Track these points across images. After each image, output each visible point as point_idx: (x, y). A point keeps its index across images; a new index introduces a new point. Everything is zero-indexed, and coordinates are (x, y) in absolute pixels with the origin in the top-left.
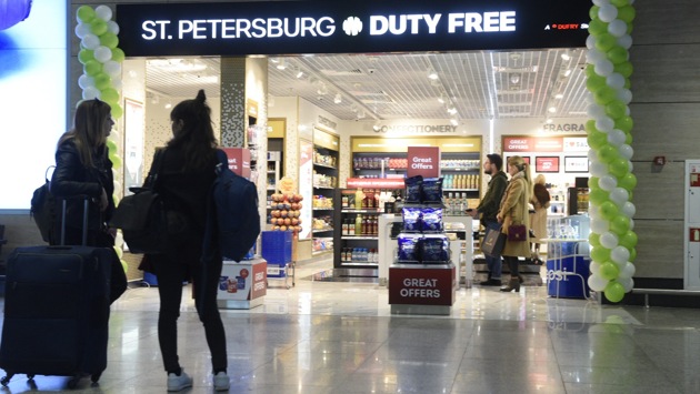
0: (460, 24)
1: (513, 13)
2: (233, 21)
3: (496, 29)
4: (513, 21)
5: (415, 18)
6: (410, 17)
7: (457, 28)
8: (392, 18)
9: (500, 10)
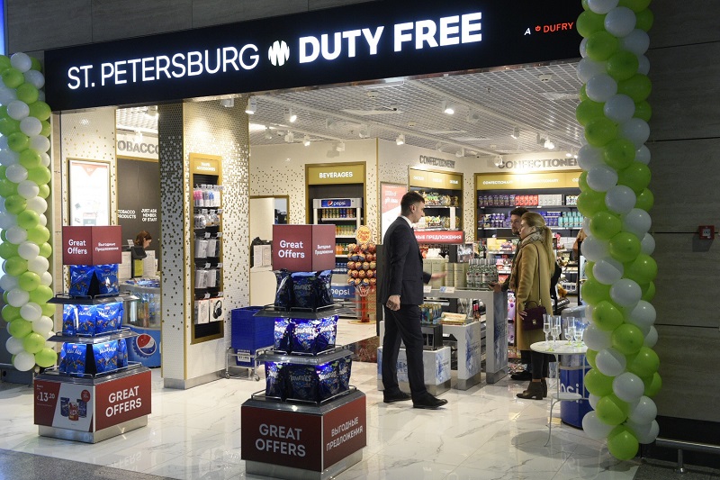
0: (408, 38)
1: (478, 16)
2: (152, 59)
3: (455, 41)
4: (478, 27)
5: (352, 35)
6: (346, 34)
7: (404, 44)
8: (325, 37)
9: (460, 12)
